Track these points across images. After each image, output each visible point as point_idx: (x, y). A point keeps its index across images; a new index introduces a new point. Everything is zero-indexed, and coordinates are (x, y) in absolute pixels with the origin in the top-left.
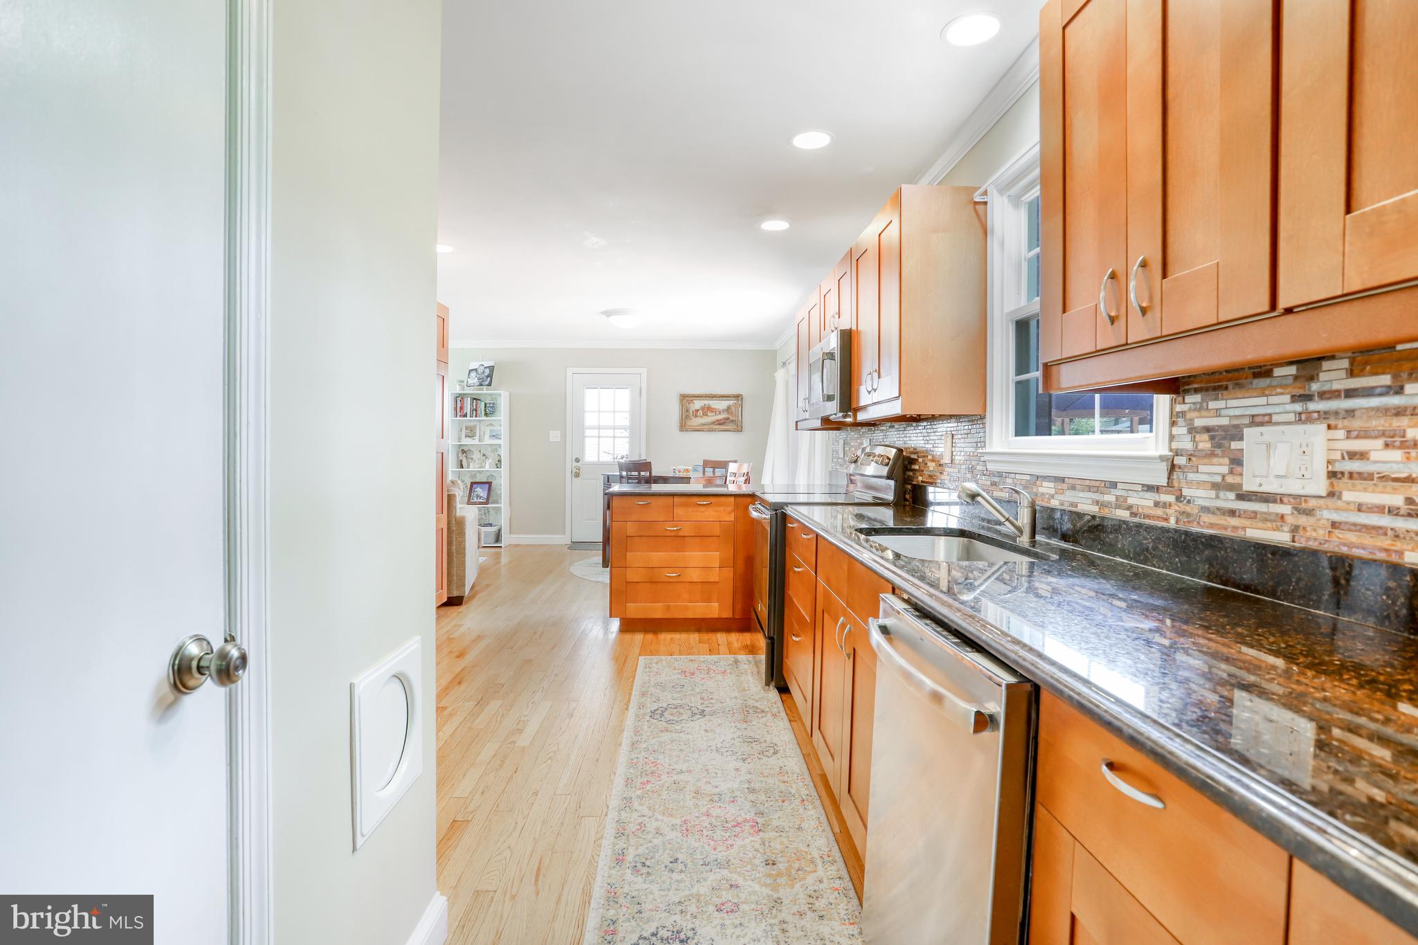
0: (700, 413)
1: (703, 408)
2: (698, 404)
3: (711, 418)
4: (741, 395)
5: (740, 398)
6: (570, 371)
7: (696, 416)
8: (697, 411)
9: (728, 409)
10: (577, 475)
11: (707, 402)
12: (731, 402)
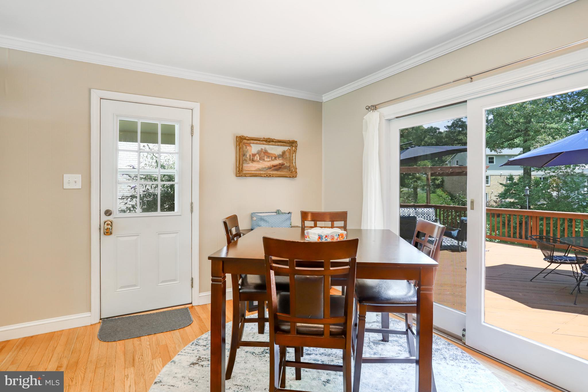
0: (257, 157)
1: (259, 153)
2: (254, 148)
3: (268, 163)
4: (296, 142)
5: (294, 145)
6: (96, 95)
7: (253, 161)
8: (254, 155)
9: (283, 155)
10: (108, 232)
11: (263, 147)
12: (286, 148)
